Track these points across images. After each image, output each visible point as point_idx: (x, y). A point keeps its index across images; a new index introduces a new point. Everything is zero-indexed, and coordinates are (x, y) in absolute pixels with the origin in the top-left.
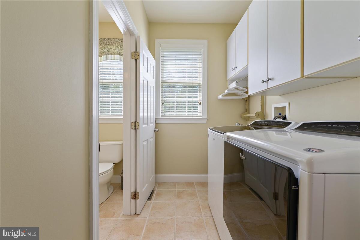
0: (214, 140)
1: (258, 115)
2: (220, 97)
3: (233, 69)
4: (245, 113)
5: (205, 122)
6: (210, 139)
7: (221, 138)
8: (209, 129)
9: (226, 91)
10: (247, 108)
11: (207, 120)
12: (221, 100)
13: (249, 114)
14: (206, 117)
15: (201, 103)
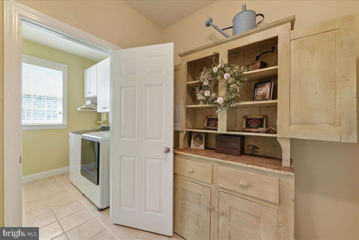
0: (75, 139)
1: (105, 122)
2: (79, 109)
3: (88, 93)
4: (97, 120)
5: (66, 127)
6: (71, 140)
7: (79, 137)
8: (70, 133)
9: (84, 106)
10: (99, 117)
11: (67, 126)
12: (79, 111)
13: (101, 121)
14: (66, 124)
15: (61, 113)
